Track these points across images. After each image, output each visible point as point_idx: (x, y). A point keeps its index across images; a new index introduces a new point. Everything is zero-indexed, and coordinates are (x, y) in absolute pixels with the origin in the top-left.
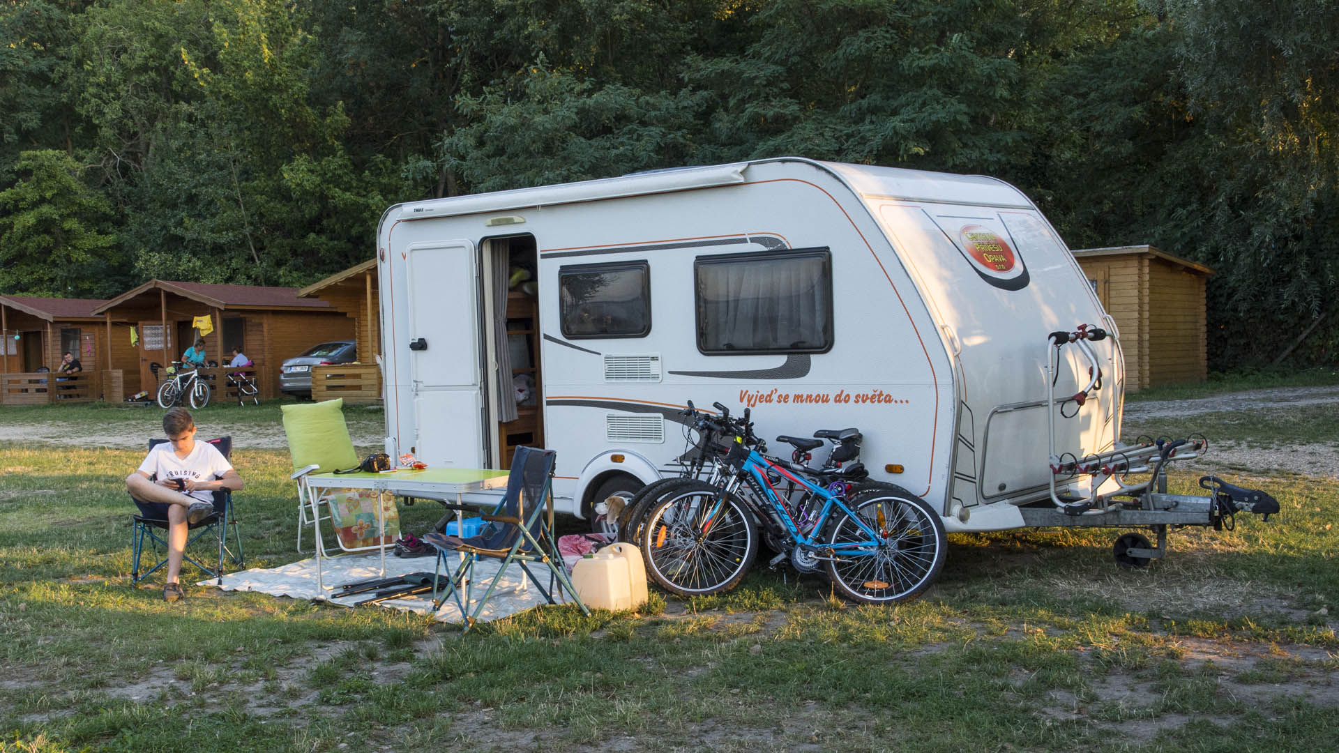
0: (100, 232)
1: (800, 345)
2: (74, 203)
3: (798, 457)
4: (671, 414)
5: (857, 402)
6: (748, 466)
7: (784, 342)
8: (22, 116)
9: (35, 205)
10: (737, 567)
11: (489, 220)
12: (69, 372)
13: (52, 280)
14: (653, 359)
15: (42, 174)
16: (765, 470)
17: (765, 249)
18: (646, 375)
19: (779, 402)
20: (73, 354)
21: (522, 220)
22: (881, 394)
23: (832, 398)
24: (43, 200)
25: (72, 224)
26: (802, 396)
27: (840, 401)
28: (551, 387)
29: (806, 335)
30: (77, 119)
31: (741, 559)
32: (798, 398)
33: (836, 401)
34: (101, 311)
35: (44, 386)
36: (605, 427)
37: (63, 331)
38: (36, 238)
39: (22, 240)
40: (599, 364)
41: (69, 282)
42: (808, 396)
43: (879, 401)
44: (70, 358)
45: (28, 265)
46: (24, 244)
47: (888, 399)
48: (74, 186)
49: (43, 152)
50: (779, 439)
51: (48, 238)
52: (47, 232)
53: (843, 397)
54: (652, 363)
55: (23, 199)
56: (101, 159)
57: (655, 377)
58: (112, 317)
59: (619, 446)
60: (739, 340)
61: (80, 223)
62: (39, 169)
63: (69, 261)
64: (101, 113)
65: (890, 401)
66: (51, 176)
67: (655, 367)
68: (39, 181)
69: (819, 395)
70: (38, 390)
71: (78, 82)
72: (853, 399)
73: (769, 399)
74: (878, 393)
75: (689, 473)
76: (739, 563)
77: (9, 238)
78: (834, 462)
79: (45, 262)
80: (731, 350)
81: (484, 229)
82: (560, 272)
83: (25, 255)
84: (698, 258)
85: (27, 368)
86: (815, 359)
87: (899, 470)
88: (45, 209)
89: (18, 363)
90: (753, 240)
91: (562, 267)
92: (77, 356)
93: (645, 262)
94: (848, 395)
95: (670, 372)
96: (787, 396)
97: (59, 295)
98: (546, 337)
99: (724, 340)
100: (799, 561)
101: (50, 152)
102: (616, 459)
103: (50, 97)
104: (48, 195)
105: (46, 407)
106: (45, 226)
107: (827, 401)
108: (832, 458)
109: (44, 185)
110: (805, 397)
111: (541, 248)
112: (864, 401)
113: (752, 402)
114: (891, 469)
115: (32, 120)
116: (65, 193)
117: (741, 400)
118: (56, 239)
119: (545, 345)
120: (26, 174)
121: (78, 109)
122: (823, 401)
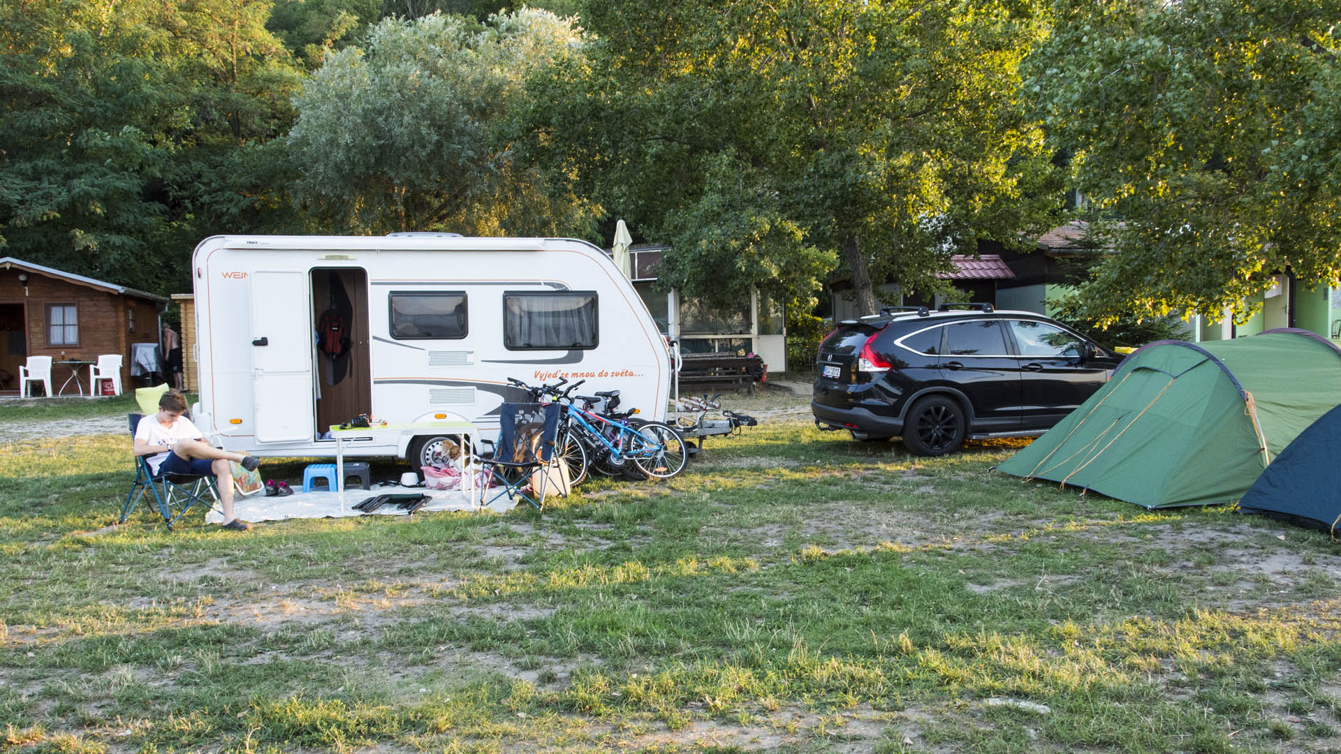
1: (575, 345)
3: (590, 406)
4: (481, 387)
5: (613, 376)
7: (564, 343)
11: (323, 255)
14: (469, 352)
17: (554, 289)
21: (354, 258)
22: (627, 371)
27: (603, 376)
28: (377, 373)
29: (579, 340)
32: (575, 375)
33: (600, 376)
40: (424, 356)
42: (586, 372)
43: (626, 375)
53: (603, 373)
54: (469, 355)
57: (471, 364)
59: (440, 408)
65: (632, 375)
67: (470, 358)
69: (591, 372)
72: (610, 374)
73: (555, 376)
80: (529, 347)
82: (389, 295)
84: (506, 292)
86: (586, 353)
87: (637, 411)
90: (545, 284)
91: (391, 292)
93: (463, 292)
94: (606, 373)
95: (482, 361)
96: (568, 374)
98: (374, 338)
99: (524, 341)
102: (439, 417)
107: (596, 376)
110: (579, 374)
111: (371, 278)
112: (617, 375)
113: (543, 378)
117: (536, 377)
119: (374, 343)
122: (591, 376)
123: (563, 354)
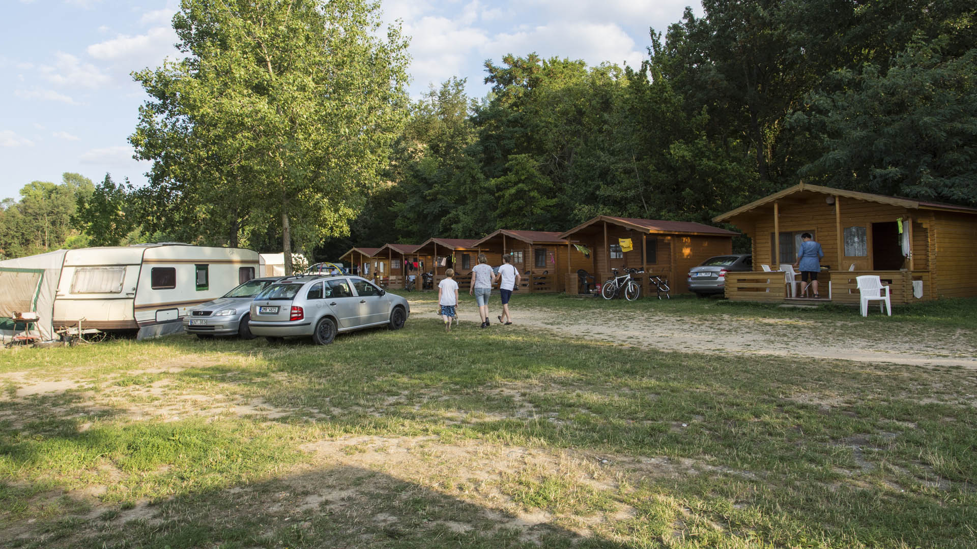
0: (549, 198)
2: (535, 182)
8: (505, 142)
9: (516, 184)
13: (523, 224)
24: (520, 181)
25: (534, 194)
34: (561, 238)
37: (536, 249)
38: (516, 202)
45: (511, 217)
46: (510, 205)
48: (535, 174)
49: (519, 156)
51: (522, 201)
52: (523, 198)
55: (510, 182)
56: (548, 160)
61: (539, 193)
62: (518, 165)
63: (532, 213)
66: (523, 169)
68: (518, 172)
77: (502, 203)
79: (519, 215)
83: (510, 211)
88: (520, 185)
101: (523, 156)
103: (520, 132)
104: (523, 178)
106: (520, 194)
115: (511, 144)
116: (530, 178)
118: (526, 202)
120: (511, 168)
121: (535, 136)
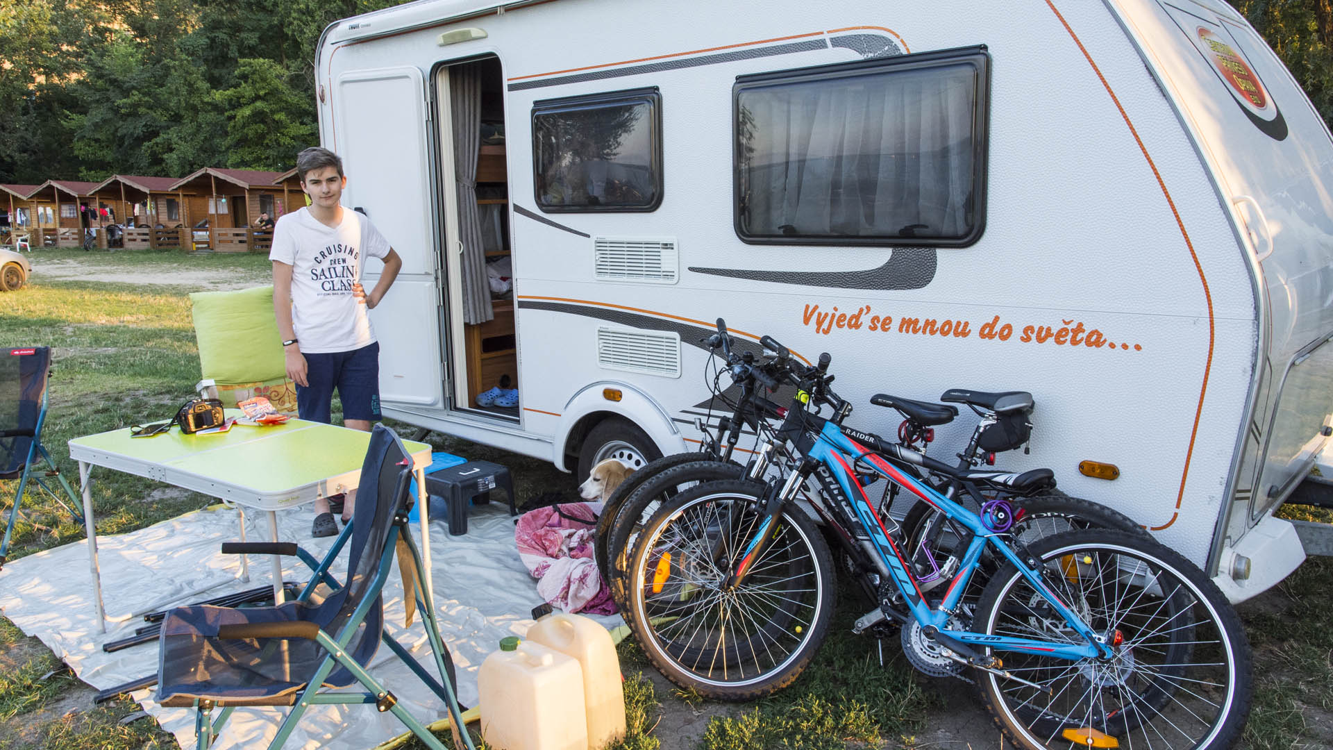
0: (302, 123)
1: (916, 231)
2: (281, 100)
3: (910, 434)
4: (692, 335)
5: (1026, 339)
6: (820, 450)
7: (885, 225)
8: (244, 35)
9: (252, 101)
10: (798, 644)
11: (439, 36)
12: (264, 228)
13: (267, 158)
14: (667, 246)
15: (256, 77)
16: (850, 461)
17: (859, 57)
18: (654, 270)
19: (873, 328)
20: (269, 215)
21: (482, 34)
22: (1080, 328)
23: (975, 328)
24: (258, 98)
25: (280, 117)
26: (917, 321)
27: (991, 336)
28: (525, 283)
29: (931, 217)
30: (285, 37)
31: (806, 629)
32: (909, 325)
33: (982, 335)
34: (279, 180)
35: (244, 238)
36: (596, 345)
37: (261, 197)
38: (254, 126)
39: (244, 126)
40: (586, 252)
41: (278, 160)
42: (927, 322)
43: (1074, 342)
44: (266, 217)
45: (249, 147)
46: (245, 131)
47: (1096, 340)
48: (281, 87)
49: (256, 60)
50: (875, 400)
51: (262, 126)
52: (263, 121)
53: (997, 328)
54: (665, 253)
55: (243, 97)
56: (303, 68)
57: (669, 275)
58: (288, 186)
59: (616, 375)
60: (805, 220)
61: (287, 116)
62: (254, 73)
63: (279, 144)
64: (302, 32)
65: (1098, 343)
66: (264, 80)
67: (668, 260)
68: (254, 82)
69: (949, 323)
70: (241, 242)
71: (285, 9)
72: (1018, 332)
73: (855, 323)
74: (1073, 326)
75: (714, 446)
76: (802, 635)
77: (235, 126)
78: (980, 451)
79: (261, 145)
80: (792, 236)
81: (433, 50)
82: (533, 112)
83: (246, 139)
84: (740, 79)
85: (236, 224)
86: (944, 257)
87: (1109, 473)
88: (259, 104)
89: (229, 220)
90: (837, 42)
91: (536, 103)
92: (272, 216)
93: (655, 89)
94: (1009, 327)
95: (691, 269)
96: (888, 320)
97: (272, 169)
98: (518, 209)
99: (779, 219)
100: (917, 648)
101: (261, 60)
102: (612, 395)
103: (265, 21)
104: (262, 93)
105: (244, 255)
106: (259, 117)
107: (965, 334)
108: (978, 444)
109: (257, 85)
110: (921, 324)
111: (509, 74)
112: (1041, 340)
113: (825, 326)
114: (1090, 470)
115: (252, 39)
116: (273, 93)
117: (807, 321)
118: (269, 128)
119: (515, 219)
120: (244, 77)
121: (285, 30)
122: (956, 334)
123: (875, 258)
